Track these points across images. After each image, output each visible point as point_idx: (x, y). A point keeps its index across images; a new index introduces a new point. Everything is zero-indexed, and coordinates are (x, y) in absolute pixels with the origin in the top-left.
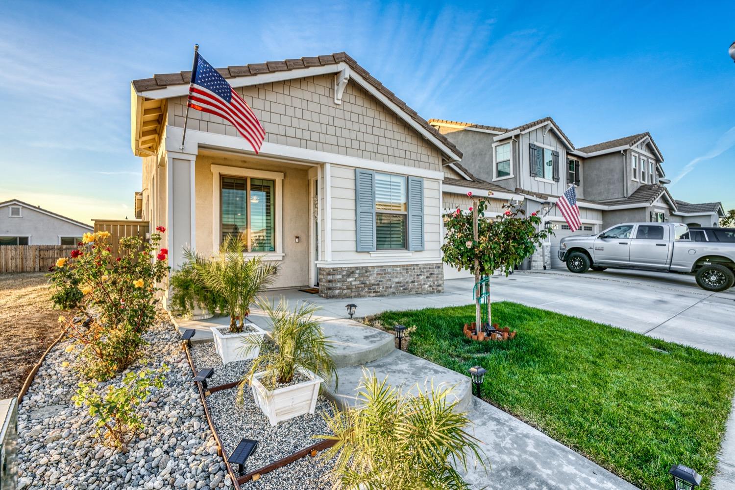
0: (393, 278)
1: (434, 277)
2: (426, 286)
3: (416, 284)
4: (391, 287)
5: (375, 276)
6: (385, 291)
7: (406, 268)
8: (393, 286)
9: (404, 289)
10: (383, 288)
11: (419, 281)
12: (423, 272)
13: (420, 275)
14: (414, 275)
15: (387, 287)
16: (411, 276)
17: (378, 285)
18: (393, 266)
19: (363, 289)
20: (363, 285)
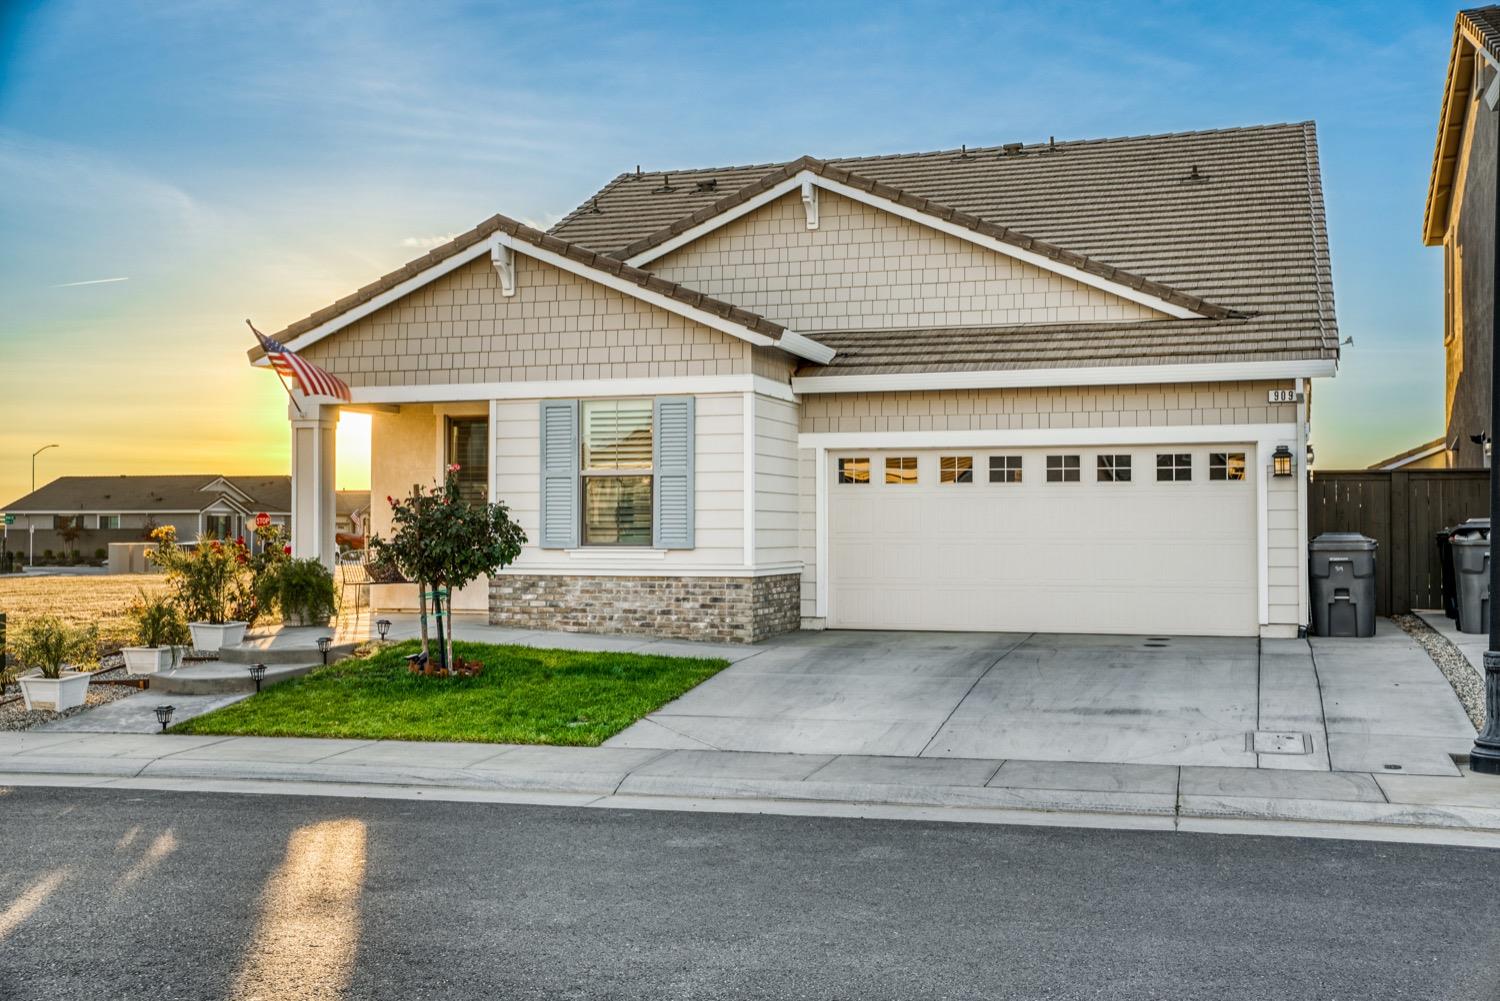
0: (618, 600)
1: (721, 607)
2: (701, 625)
3: (674, 617)
4: (611, 618)
5: (578, 593)
6: (599, 624)
7: (650, 584)
8: (616, 616)
9: (642, 625)
10: (594, 617)
11: (681, 612)
12: (693, 594)
13: (684, 599)
14: (670, 599)
15: (603, 618)
16: (661, 600)
17: (584, 611)
18: (618, 577)
19: (552, 616)
20: (552, 609)
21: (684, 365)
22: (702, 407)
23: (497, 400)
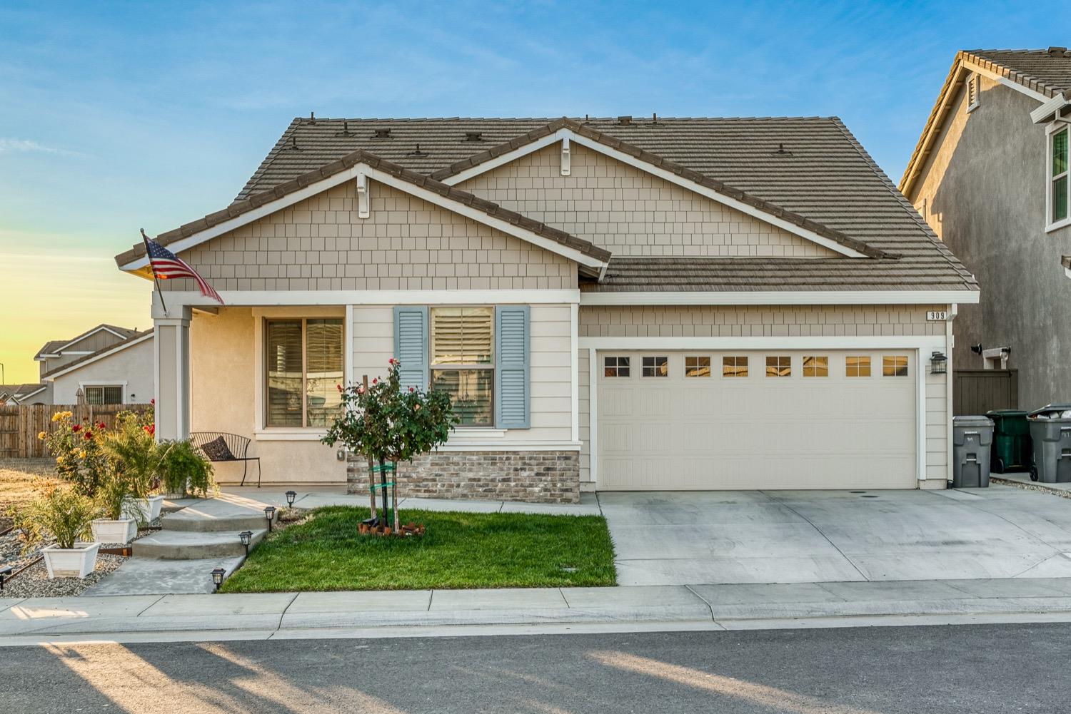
0: (464, 470)
1: (554, 475)
2: (536, 489)
3: (513, 484)
4: (458, 486)
5: (429, 466)
6: (448, 491)
7: (492, 458)
8: (462, 484)
9: (485, 491)
10: (443, 486)
11: (519, 480)
12: (529, 464)
13: (521, 469)
14: (509, 469)
15: (452, 486)
16: (502, 470)
17: (434, 480)
18: (463, 452)
19: (405, 485)
20: (405, 480)
21: (520, 281)
22: (536, 314)
23: (353, 305)
